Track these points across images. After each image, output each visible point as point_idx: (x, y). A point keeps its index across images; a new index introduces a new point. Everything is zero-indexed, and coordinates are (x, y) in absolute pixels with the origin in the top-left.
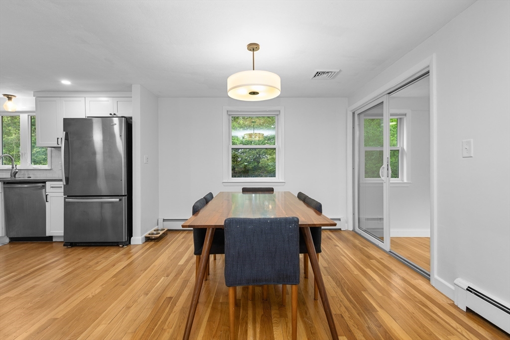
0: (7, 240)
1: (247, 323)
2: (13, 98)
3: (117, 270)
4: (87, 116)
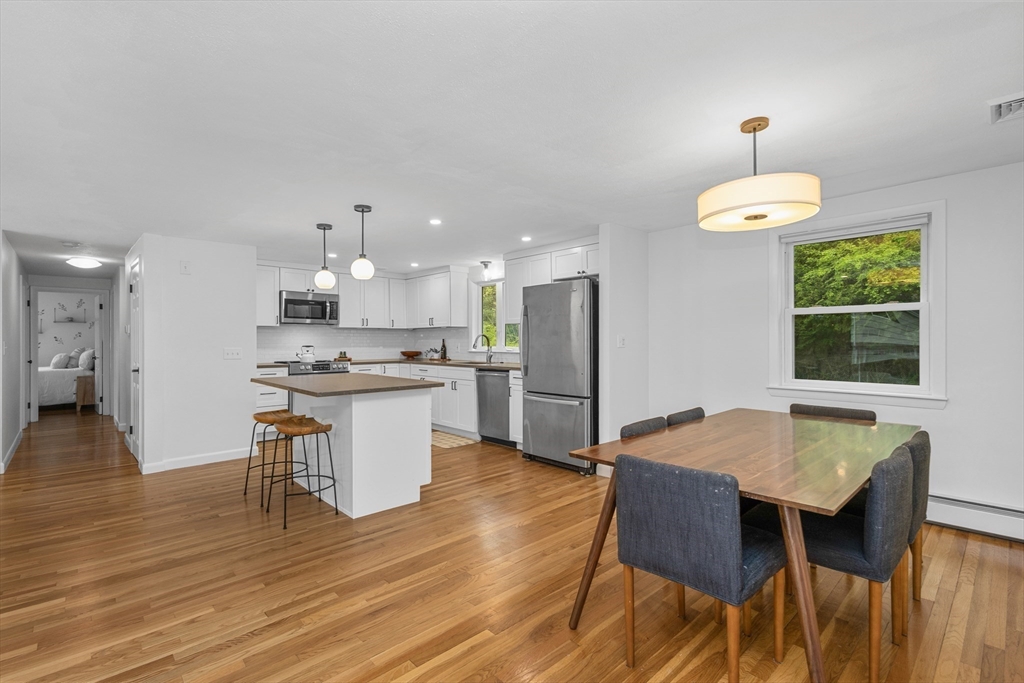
0: (479, 439)
1: (680, 649)
2: (489, 265)
3: (560, 505)
4: (554, 278)
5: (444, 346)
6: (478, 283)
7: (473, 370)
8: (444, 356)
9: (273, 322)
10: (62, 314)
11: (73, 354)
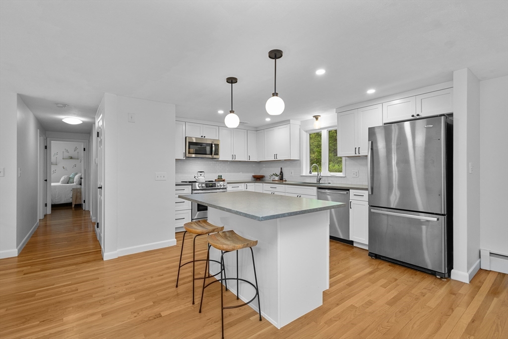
2: (319, 118)
4: (384, 122)
5: (281, 172)
6: (306, 132)
7: (315, 188)
8: (281, 179)
9: (182, 157)
10: (67, 155)
11: (71, 176)
